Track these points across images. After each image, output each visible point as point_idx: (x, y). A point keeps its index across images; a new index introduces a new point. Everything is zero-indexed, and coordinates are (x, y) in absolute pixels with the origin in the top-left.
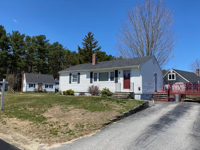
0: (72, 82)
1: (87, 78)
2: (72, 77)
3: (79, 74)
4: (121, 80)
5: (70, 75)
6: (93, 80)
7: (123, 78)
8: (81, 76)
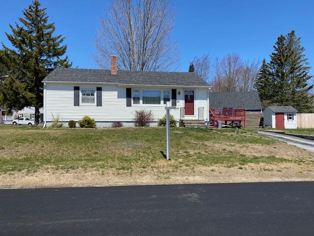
0: (81, 103)
1: (119, 97)
2: (81, 94)
3: (99, 89)
4: (181, 103)
5: (77, 89)
6: (132, 101)
7: (184, 101)
8: (104, 94)
